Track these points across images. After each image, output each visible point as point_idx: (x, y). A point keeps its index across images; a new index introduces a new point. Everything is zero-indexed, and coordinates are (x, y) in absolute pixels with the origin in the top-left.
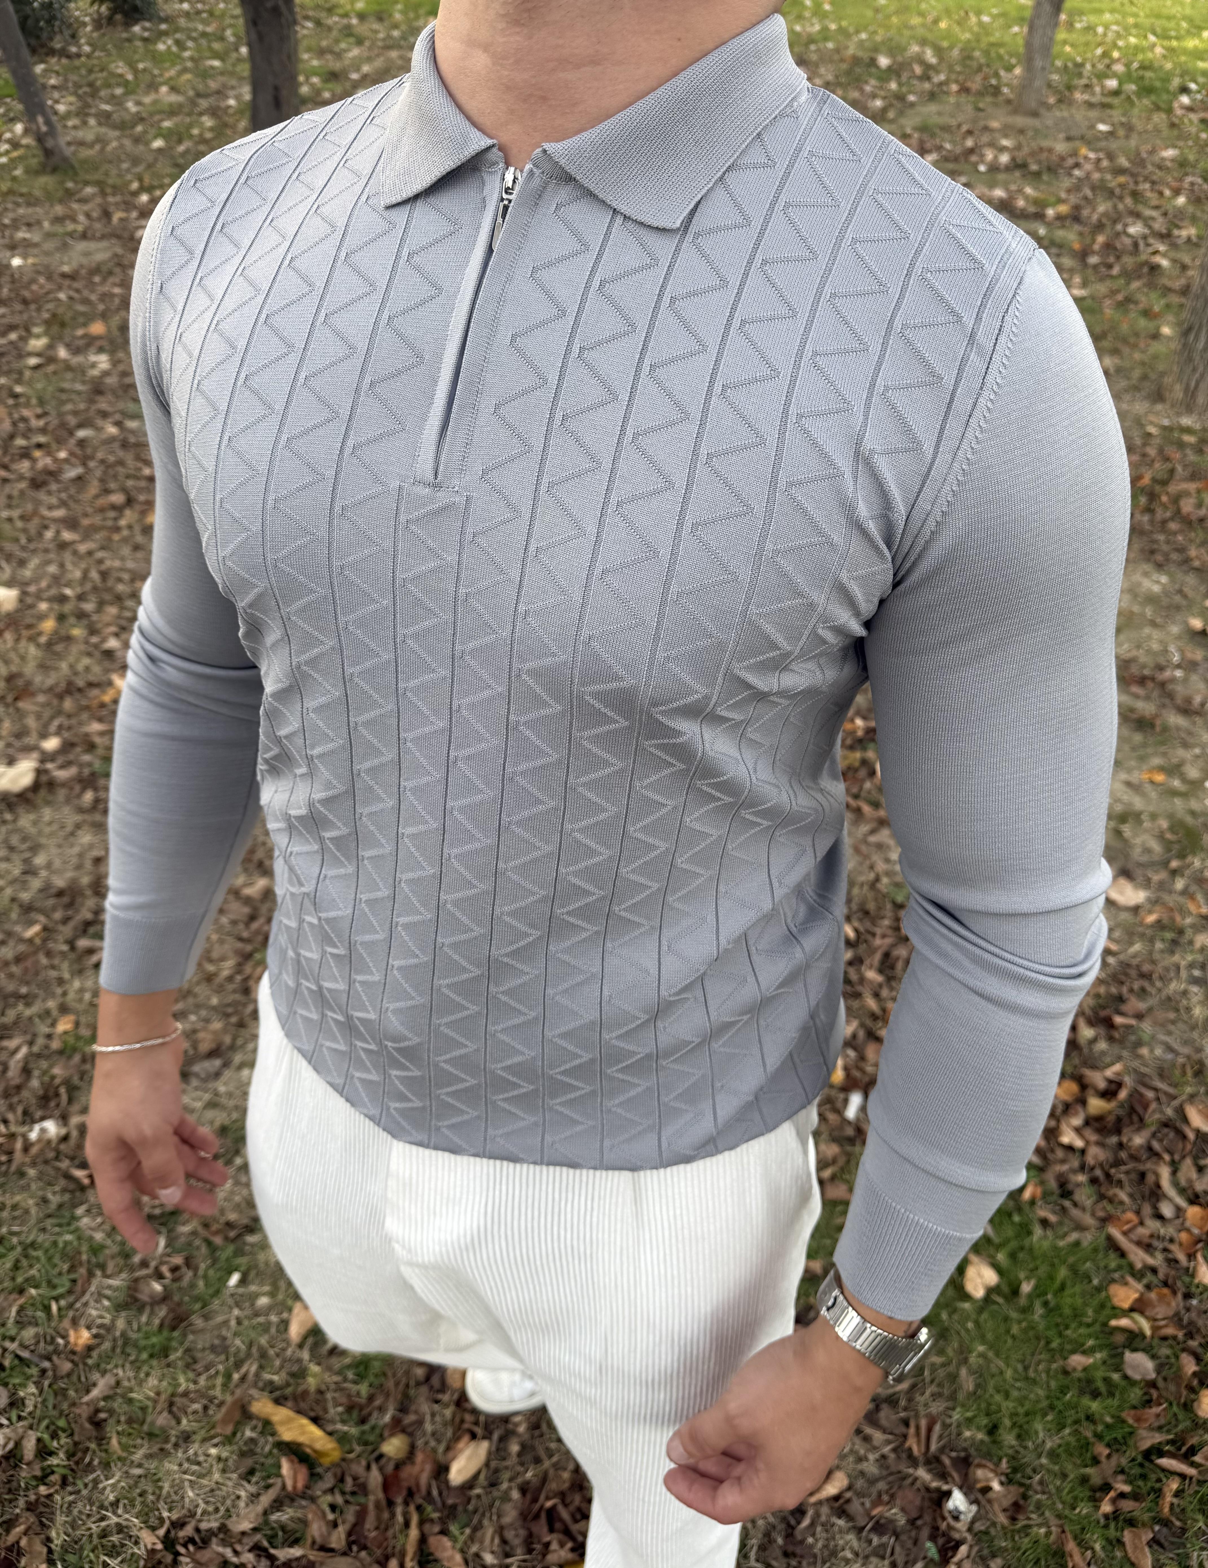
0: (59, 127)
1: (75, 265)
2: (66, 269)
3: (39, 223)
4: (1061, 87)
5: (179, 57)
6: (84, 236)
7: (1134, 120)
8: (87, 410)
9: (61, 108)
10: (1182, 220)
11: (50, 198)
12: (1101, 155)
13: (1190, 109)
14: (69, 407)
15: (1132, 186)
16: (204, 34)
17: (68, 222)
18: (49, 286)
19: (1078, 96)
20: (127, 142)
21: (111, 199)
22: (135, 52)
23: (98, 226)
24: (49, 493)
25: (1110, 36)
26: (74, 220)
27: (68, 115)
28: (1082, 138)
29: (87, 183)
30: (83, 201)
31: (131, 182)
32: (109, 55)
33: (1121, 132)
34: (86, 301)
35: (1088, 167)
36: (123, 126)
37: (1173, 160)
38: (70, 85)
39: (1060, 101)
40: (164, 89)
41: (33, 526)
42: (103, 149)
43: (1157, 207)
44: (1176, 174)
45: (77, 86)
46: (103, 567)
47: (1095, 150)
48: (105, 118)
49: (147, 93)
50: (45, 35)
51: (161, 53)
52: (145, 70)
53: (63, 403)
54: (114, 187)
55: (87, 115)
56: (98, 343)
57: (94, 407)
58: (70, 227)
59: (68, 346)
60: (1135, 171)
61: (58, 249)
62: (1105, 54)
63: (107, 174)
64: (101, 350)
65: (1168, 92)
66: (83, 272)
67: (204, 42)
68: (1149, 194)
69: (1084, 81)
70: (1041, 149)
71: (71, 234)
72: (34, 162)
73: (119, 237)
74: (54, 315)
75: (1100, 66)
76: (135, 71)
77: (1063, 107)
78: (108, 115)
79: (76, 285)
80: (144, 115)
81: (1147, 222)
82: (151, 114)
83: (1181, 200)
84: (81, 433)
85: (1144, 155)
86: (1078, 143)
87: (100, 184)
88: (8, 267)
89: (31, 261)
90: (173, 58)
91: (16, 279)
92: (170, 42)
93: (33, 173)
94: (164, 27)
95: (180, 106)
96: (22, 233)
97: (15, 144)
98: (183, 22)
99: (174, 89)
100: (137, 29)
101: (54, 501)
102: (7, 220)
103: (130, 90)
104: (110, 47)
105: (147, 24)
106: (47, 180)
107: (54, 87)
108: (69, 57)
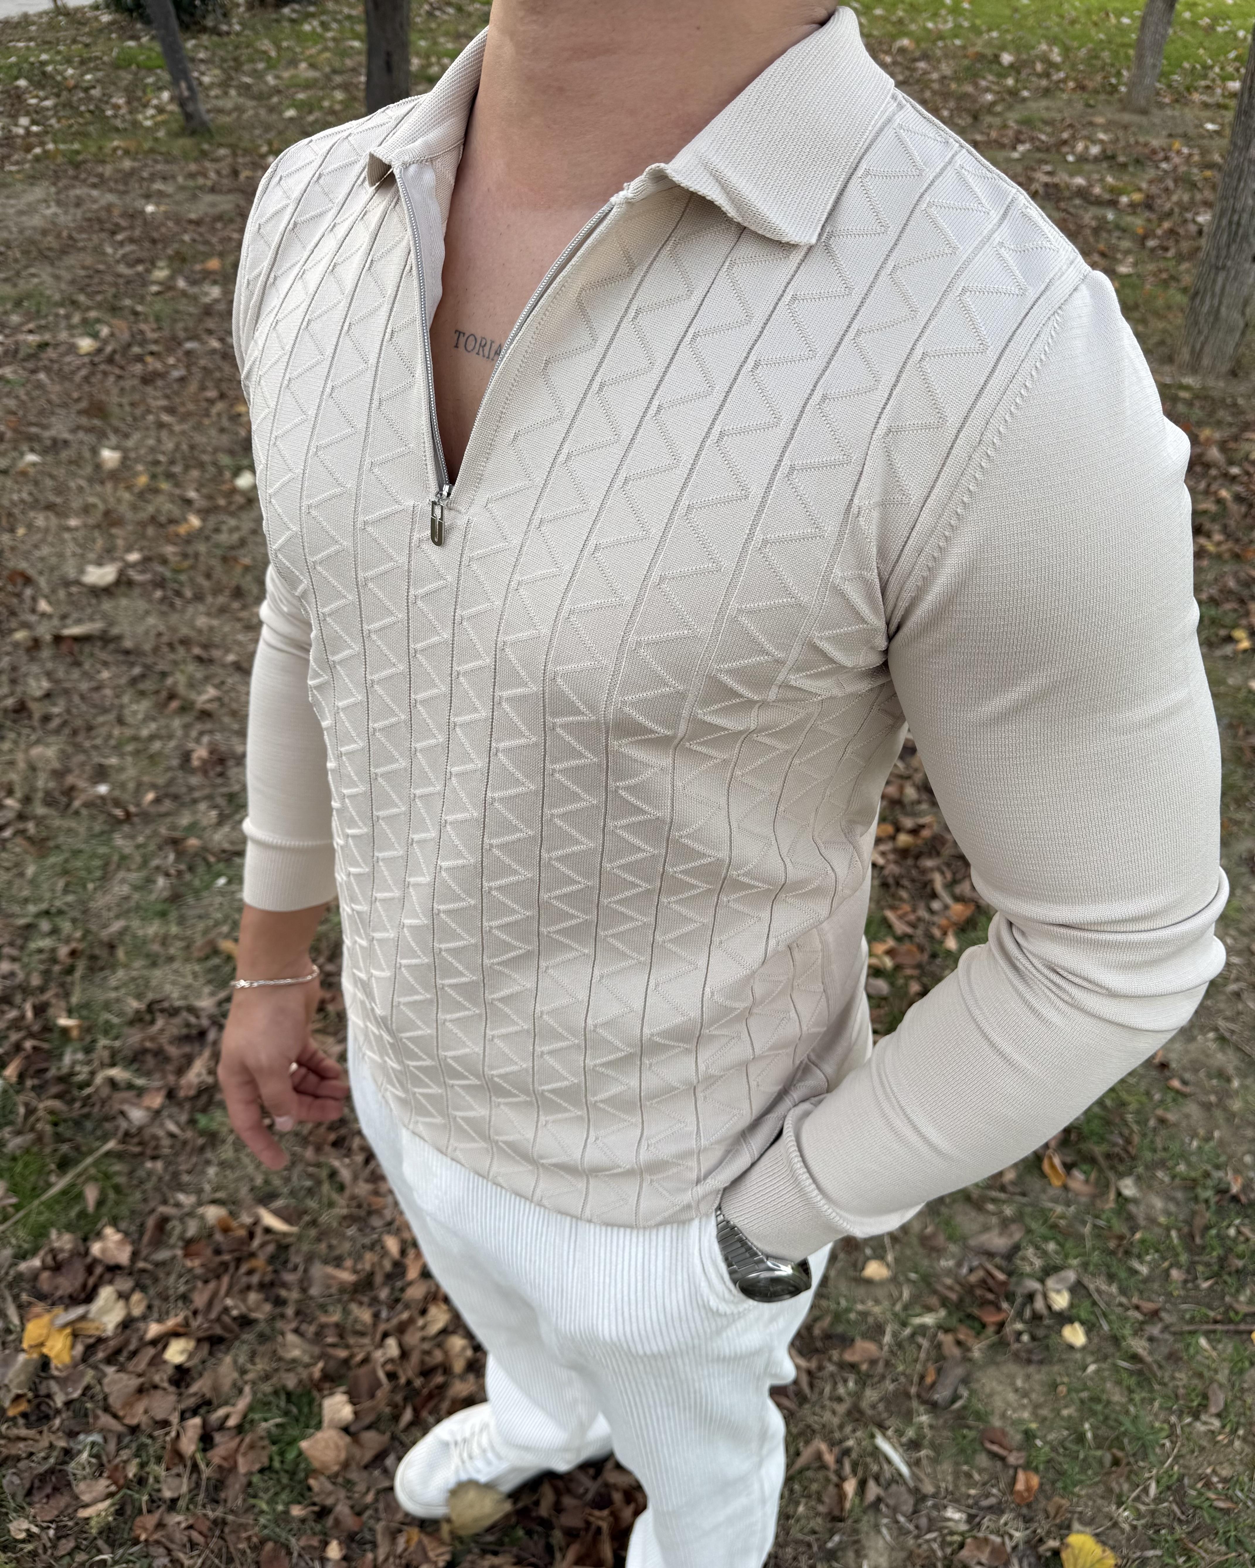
0: (201, 96)
1: (201, 213)
2: (193, 216)
3: (173, 177)
4: (1181, 88)
5: (321, 37)
6: (213, 190)
8: (196, 327)
9: (206, 80)
11: (186, 156)
12: (1194, 151)
14: (181, 324)
16: (348, 17)
17: (199, 178)
19: (1195, 97)
20: (262, 112)
21: (240, 160)
22: (281, 31)
23: (225, 182)
24: (155, 388)
26: (205, 175)
27: (212, 85)
28: (1183, 135)
29: (220, 145)
30: (216, 160)
31: (262, 147)
32: (257, 33)
34: (206, 243)
35: (1176, 161)
36: (260, 97)
38: (217, 59)
39: (1175, 101)
40: (303, 65)
42: (239, 117)
45: (223, 60)
47: (1190, 146)
48: (245, 90)
49: (287, 68)
50: (199, 13)
51: (305, 33)
52: (288, 48)
53: (177, 321)
54: (246, 151)
55: (229, 86)
56: (214, 277)
57: (202, 326)
59: (186, 278)
61: (187, 200)
63: (240, 138)
64: (215, 282)
66: (208, 219)
67: (347, 24)
69: (1206, 83)
70: (1137, 144)
71: (201, 188)
72: (175, 126)
73: (240, 191)
74: (178, 253)
76: (279, 49)
77: (1176, 106)
78: (247, 87)
79: (200, 229)
80: (281, 88)
82: (288, 87)
84: (189, 345)
86: (1177, 140)
87: (233, 148)
88: (142, 212)
89: (162, 208)
90: (315, 37)
91: (147, 222)
92: (315, 23)
93: (174, 135)
94: (312, 9)
95: (316, 80)
96: (158, 186)
97: (160, 110)
98: (330, 6)
99: (312, 66)
100: (286, 11)
101: (158, 394)
102: (145, 174)
103: (271, 65)
104: (259, 27)
105: (296, 7)
106: (185, 142)
107: (202, 61)
108: (220, 34)
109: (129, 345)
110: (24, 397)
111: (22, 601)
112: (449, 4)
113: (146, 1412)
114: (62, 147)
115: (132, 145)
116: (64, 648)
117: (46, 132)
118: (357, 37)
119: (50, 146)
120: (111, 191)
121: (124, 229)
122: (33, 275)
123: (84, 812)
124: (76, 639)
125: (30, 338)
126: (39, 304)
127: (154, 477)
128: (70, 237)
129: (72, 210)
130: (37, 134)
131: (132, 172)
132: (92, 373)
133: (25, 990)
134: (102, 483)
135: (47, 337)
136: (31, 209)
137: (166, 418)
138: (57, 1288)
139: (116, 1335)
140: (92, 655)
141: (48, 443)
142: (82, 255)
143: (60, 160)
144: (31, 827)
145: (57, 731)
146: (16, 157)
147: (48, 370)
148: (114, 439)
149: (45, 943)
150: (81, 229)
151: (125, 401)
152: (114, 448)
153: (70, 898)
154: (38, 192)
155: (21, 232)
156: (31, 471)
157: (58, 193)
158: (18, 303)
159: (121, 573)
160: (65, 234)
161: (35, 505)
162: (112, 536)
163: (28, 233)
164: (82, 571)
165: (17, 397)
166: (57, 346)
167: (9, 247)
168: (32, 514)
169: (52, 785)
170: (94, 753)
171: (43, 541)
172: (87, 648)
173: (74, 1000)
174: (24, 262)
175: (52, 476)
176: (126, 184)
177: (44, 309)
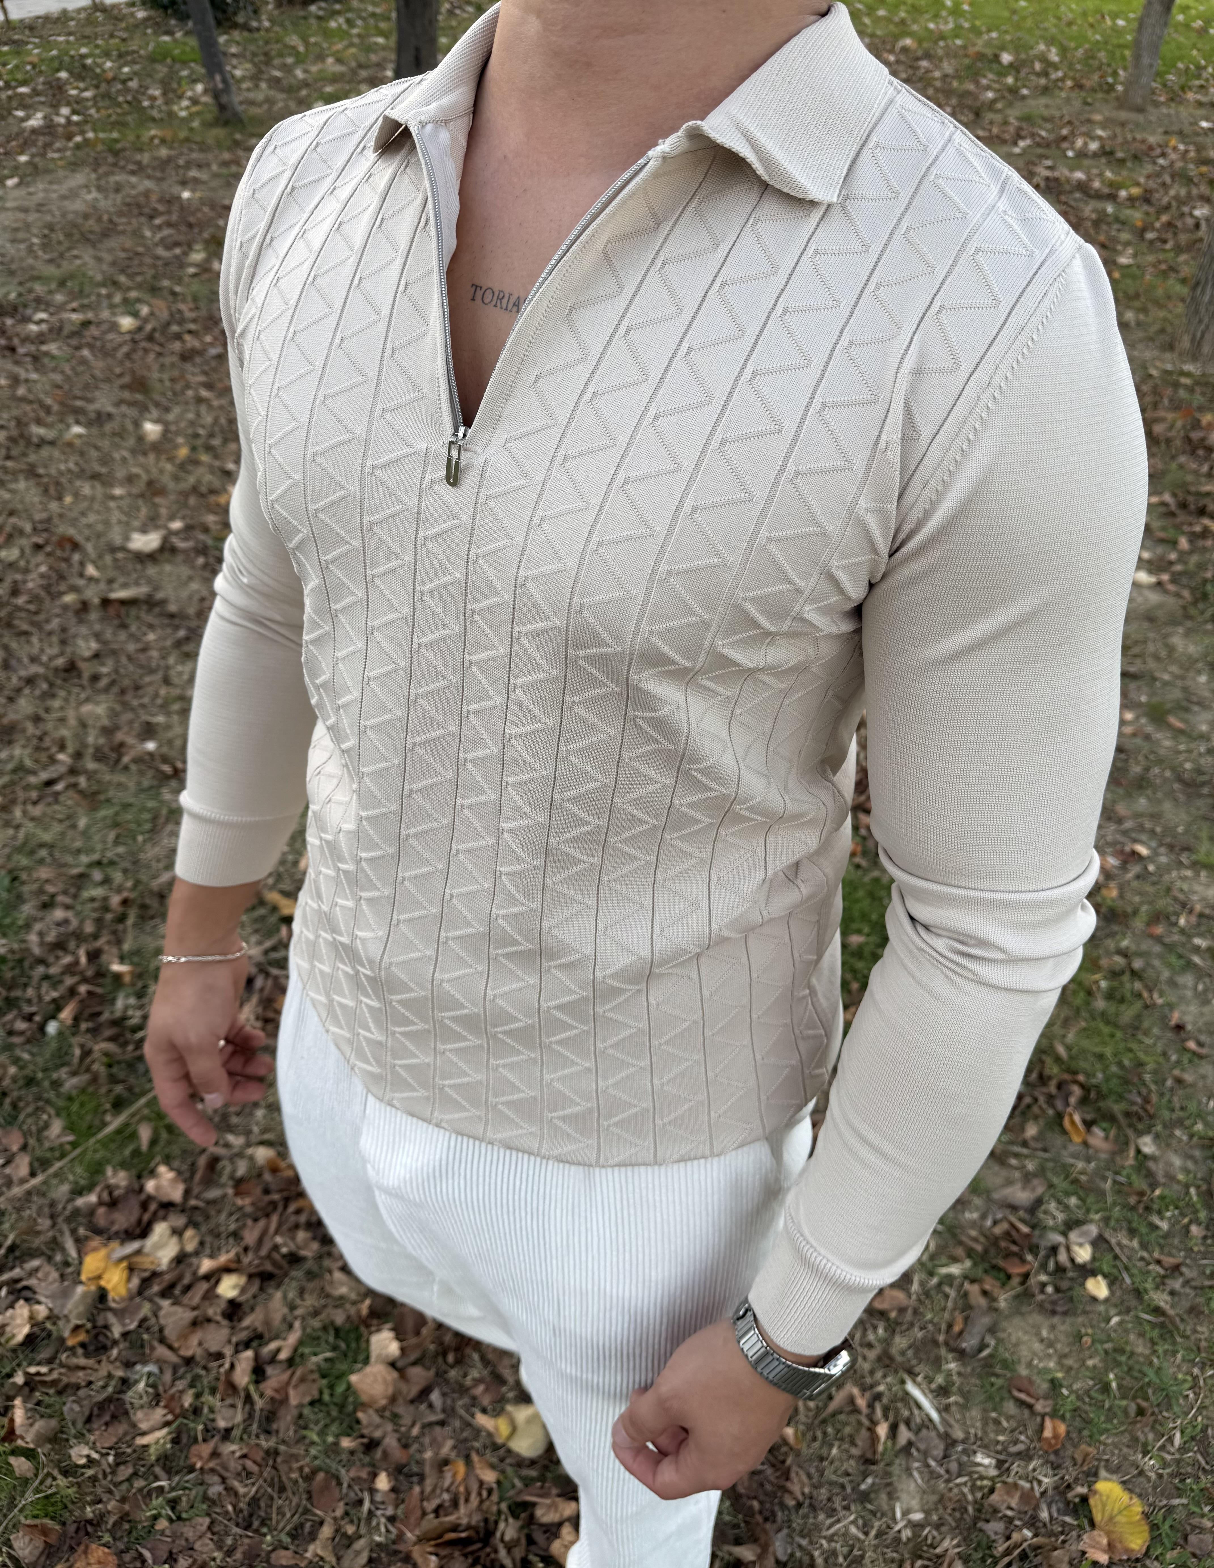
0: (234, 88)
3: (208, 165)
4: (1177, 88)
5: (347, 33)
9: (238, 73)
11: (219, 145)
12: (1191, 147)
16: (373, 15)
17: (233, 166)
20: (292, 104)
22: (309, 28)
24: (194, 365)
27: (243, 79)
28: (1180, 133)
29: (252, 135)
32: (286, 30)
35: (1174, 156)
38: (248, 54)
39: (1171, 100)
40: (330, 60)
45: (254, 54)
47: (1188, 144)
48: (275, 83)
49: (315, 63)
50: (230, 10)
51: (332, 30)
52: (315, 43)
55: (260, 79)
58: (234, 169)
61: (222, 187)
67: (372, 21)
70: (1133, 140)
72: (209, 117)
74: (213, 237)
76: (307, 44)
77: (1172, 105)
78: (277, 80)
80: (310, 81)
82: (316, 81)
86: (1171, 136)
88: (179, 198)
89: (198, 194)
90: (342, 34)
91: (184, 208)
92: (341, 20)
93: (208, 125)
94: (337, 7)
95: (342, 75)
96: (193, 173)
97: (195, 101)
98: (355, 4)
99: (339, 61)
100: (313, 8)
101: (196, 370)
102: (181, 162)
103: (300, 59)
104: (287, 23)
105: (323, 5)
106: (219, 132)
107: (234, 55)
108: (250, 30)
109: (168, 324)
110: (69, 372)
111: (70, 566)
112: (469, 3)
113: (200, 1344)
114: (102, 135)
115: (168, 134)
116: (112, 611)
117: (86, 122)
118: (381, 33)
119: (90, 135)
120: (149, 177)
121: (162, 214)
122: (76, 257)
123: (133, 767)
124: (123, 602)
125: (74, 316)
126: (82, 284)
127: (194, 449)
128: (111, 221)
129: (112, 196)
130: (77, 124)
131: (169, 160)
132: (134, 350)
133: (79, 936)
134: (145, 454)
135: (90, 315)
136: (73, 194)
137: (204, 393)
138: (113, 1223)
139: (170, 1270)
140: (138, 618)
141: (93, 416)
142: (122, 239)
143: (100, 147)
144: (82, 781)
145: (107, 690)
146: (58, 145)
147: (91, 347)
148: (155, 413)
149: (98, 892)
150: (121, 214)
151: (166, 376)
152: (156, 421)
153: (121, 850)
154: (79, 178)
155: (64, 215)
156: (77, 442)
157: (98, 179)
158: (62, 283)
159: (165, 540)
160: (105, 218)
161: (81, 474)
162: (156, 506)
163: (70, 217)
164: (127, 538)
165: (62, 372)
166: (99, 324)
167: (52, 230)
168: (78, 483)
169: (102, 741)
170: (141, 711)
171: (90, 508)
172: (133, 611)
173: (126, 947)
174: (66, 244)
175: (97, 448)
176: (163, 171)
177: (87, 289)
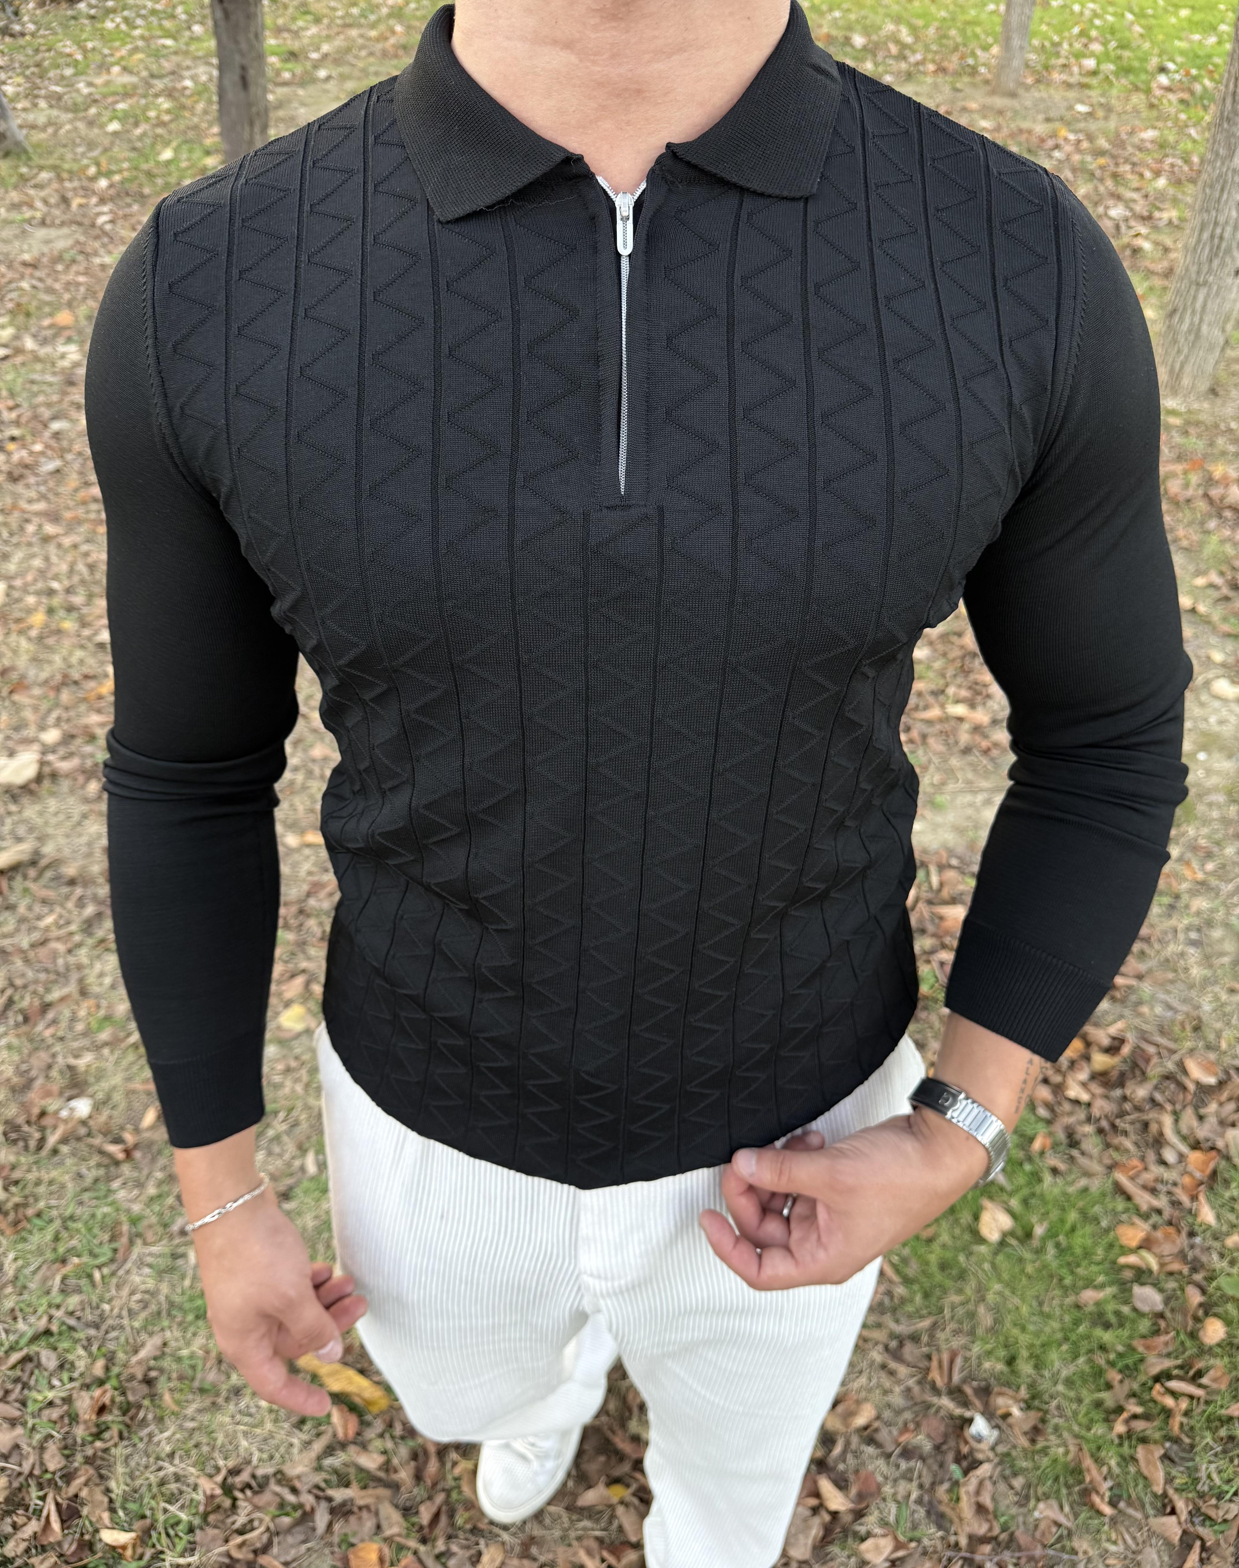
1: (36, 253)
2: (27, 257)
4: (1039, 67)
5: (128, 35)
6: (43, 223)
7: (1113, 102)
8: (61, 401)
9: (9, 89)
10: (1163, 201)
12: (1081, 136)
13: (1169, 89)
14: (41, 399)
15: (1112, 168)
16: (154, 12)
17: (25, 208)
18: (10, 275)
19: (1056, 76)
20: (81, 125)
21: (67, 184)
22: (82, 30)
23: (56, 212)
24: (28, 486)
25: (1087, 13)
26: (31, 206)
28: (1062, 119)
30: (39, 186)
31: (87, 167)
32: (55, 34)
33: (1100, 113)
34: (50, 290)
35: (1068, 148)
36: (75, 109)
37: (1152, 142)
38: (17, 65)
39: (1038, 81)
40: (116, 69)
41: (14, 519)
42: (55, 133)
43: (1137, 190)
44: (1156, 156)
45: (24, 66)
46: (90, 560)
47: (1075, 132)
48: (55, 100)
49: (99, 74)
51: (110, 32)
52: (94, 49)
53: (35, 395)
54: (70, 172)
55: (37, 97)
56: (67, 333)
57: (67, 399)
58: (28, 214)
59: (34, 336)
60: (1115, 152)
61: (16, 237)
62: (1083, 33)
63: (62, 158)
64: (69, 340)
65: (1147, 72)
66: (45, 260)
67: (154, 20)
68: (1129, 176)
69: (1062, 61)
70: (1021, 131)
71: (29, 221)
73: (79, 224)
74: (19, 305)
75: (1078, 46)
76: (85, 51)
77: (1042, 87)
78: (59, 97)
79: (38, 274)
80: (97, 97)
81: (1128, 204)
82: (105, 96)
83: (1161, 182)
84: (56, 426)
85: (1124, 136)
86: (1057, 125)
87: (55, 168)
90: (122, 36)
99: (127, 70)
100: (81, 7)
101: (33, 494)
103: (80, 70)
104: (55, 25)
108: (14, 36)
123: (65, 1150)
133: (42, 1479)
137: (49, 528)
140: (26, 892)
159: (42, 761)
162: (17, 707)
170: (58, 1049)
172: (16, 880)
